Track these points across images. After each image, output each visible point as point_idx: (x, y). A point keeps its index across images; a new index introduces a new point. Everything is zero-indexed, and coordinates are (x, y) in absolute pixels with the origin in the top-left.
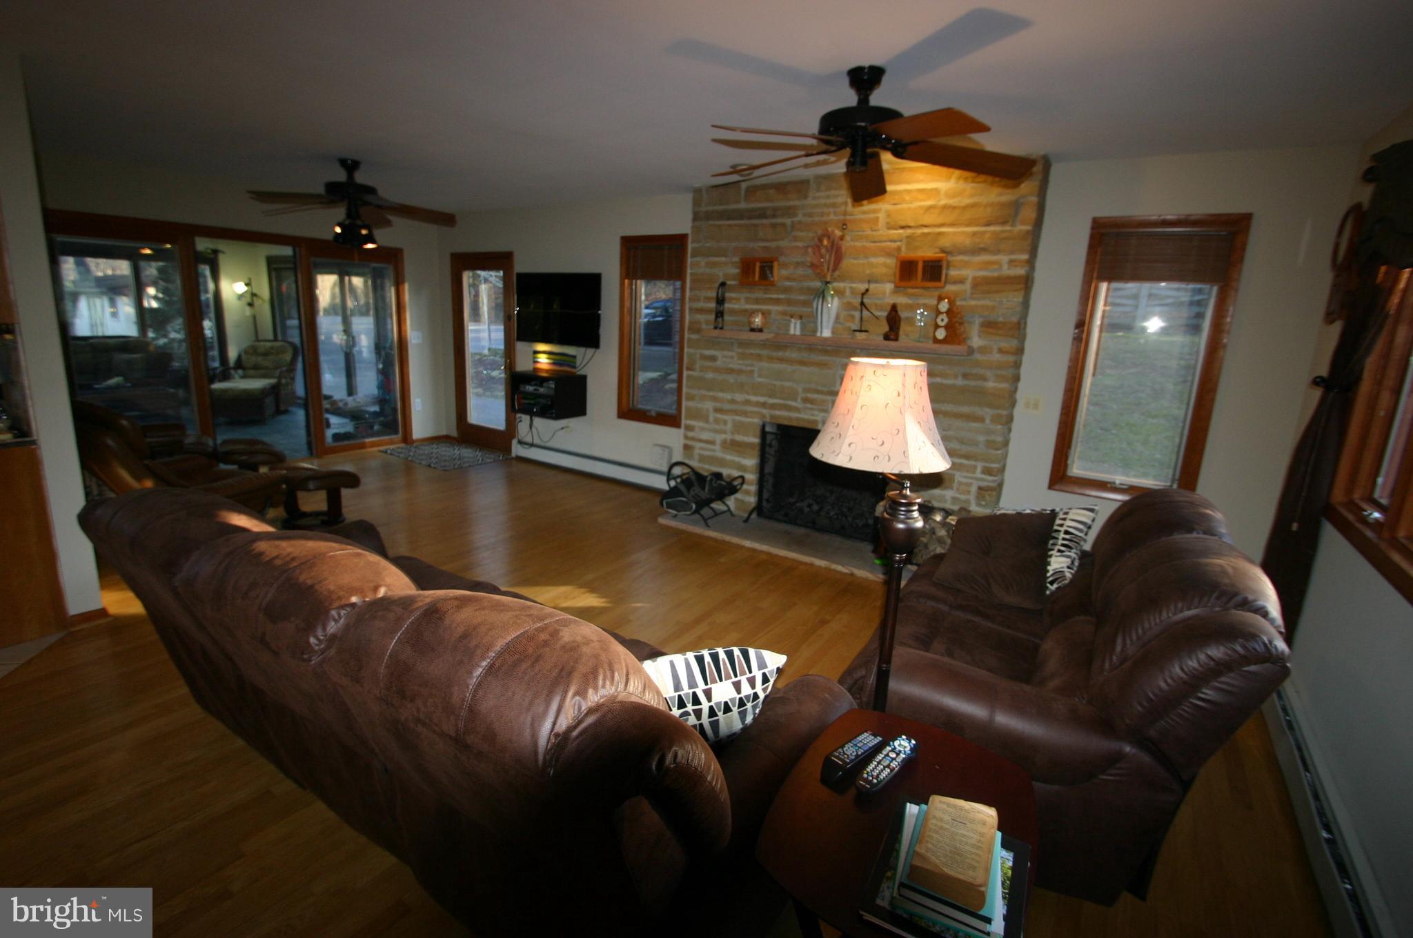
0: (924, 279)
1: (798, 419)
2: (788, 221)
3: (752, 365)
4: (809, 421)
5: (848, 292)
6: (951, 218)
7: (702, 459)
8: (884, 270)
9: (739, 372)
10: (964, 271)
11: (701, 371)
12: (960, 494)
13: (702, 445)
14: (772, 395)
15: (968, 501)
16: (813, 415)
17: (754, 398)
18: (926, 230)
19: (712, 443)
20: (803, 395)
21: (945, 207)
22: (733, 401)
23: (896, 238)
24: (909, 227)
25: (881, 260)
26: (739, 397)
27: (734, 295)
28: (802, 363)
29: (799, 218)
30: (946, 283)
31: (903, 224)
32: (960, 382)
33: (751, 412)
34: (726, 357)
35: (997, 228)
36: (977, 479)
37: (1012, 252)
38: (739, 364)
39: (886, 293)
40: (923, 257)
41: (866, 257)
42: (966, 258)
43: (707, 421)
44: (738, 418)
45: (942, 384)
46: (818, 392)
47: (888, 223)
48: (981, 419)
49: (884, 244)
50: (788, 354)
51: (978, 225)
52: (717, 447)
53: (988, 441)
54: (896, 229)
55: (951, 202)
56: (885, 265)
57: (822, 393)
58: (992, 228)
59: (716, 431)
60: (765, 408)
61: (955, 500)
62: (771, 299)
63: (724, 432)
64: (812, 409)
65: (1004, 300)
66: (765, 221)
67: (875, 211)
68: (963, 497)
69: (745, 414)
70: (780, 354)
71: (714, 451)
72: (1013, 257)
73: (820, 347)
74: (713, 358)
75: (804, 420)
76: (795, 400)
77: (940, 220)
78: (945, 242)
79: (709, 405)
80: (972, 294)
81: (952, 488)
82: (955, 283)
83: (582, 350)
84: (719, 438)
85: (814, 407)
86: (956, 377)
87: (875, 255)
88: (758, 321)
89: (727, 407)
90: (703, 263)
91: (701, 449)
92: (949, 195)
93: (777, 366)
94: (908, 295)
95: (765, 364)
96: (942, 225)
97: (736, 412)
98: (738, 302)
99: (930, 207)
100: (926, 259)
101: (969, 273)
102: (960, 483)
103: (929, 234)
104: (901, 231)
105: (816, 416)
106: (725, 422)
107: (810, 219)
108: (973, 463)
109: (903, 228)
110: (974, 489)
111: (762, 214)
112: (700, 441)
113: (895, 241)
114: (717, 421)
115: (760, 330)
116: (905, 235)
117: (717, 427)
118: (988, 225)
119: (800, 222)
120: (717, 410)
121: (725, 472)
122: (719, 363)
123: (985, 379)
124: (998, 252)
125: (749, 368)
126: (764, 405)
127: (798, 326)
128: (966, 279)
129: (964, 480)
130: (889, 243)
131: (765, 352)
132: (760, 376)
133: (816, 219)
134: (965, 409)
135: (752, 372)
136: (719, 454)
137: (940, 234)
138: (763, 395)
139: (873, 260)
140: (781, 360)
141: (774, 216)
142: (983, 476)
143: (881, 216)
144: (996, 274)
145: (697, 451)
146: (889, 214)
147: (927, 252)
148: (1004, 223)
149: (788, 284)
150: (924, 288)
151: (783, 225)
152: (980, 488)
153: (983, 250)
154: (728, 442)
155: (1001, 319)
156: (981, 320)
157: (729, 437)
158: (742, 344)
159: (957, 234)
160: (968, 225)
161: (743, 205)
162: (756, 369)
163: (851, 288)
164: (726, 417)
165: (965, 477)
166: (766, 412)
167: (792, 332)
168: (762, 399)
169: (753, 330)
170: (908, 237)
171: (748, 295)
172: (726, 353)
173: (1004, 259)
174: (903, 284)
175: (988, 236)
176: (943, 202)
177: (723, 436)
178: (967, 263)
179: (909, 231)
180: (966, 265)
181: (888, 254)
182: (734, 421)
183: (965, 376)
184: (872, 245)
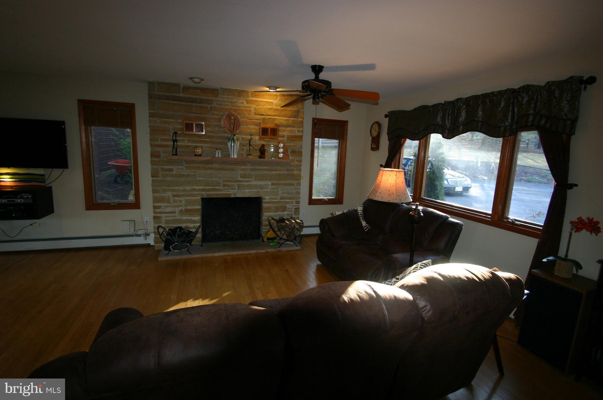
0: (271, 135)
1: (221, 194)
2: (209, 106)
3: (196, 172)
4: (227, 194)
5: (240, 139)
6: (277, 114)
7: (167, 222)
8: (255, 131)
9: (188, 176)
10: (284, 133)
11: (163, 177)
12: (289, 212)
13: (167, 215)
14: (208, 185)
15: (292, 214)
16: (229, 191)
17: (196, 188)
18: (269, 117)
19: (174, 212)
20: (223, 184)
21: (275, 109)
22: (184, 190)
23: (259, 119)
24: (263, 115)
25: (253, 127)
26: (188, 188)
27: (180, 139)
28: (222, 169)
29: (214, 105)
30: (278, 137)
31: (261, 113)
32: (285, 172)
33: (196, 194)
34: (178, 169)
35: (293, 119)
36: (294, 206)
37: (298, 127)
38: (188, 172)
39: (257, 140)
40: (270, 127)
41: (247, 125)
42: (284, 128)
43: (169, 202)
44: (188, 198)
45: (280, 174)
46: (230, 181)
47: (255, 113)
48: (293, 185)
49: (254, 121)
50: (214, 166)
51: (287, 117)
52: (177, 214)
53: (296, 192)
54: (258, 115)
55: (277, 108)
56: (255, 129)
57: (232, 181)
58: (291, 119)
59: (175, 206)
60: (204, 191)
61: (288, 214)
62: (202, 141)
63: (181, 206)
64: (228, 189)
65: (297, 143)
66: (195, 104)
67: (250, 107)
68: (290, 213)
69: (194, 196)
70: (210, 166)
71: (175, 216)
72: (298, 129)
73: (230, 162)
74: (171, 170)
75: (225, 194)
76: (219, 186)
77: (274, 114)
78: (277, 122)
79: (169, 194)
80: (287, 141)
81: (286, 211)
82: (281, 137)
83: (49, 170)
84: (177, 210)
85: (229, 188)
86: (284, 171)
87: (250, 125)
88: (199, 151)
89: (181, 193)
90: (158, 121)
91: (166, 217)
92: (276, 105)
93: (209, 172)
94: (265, 141)
95: (201, 171)
96: (275, 116)
97: (187, 196)
98: (183, 142)
99: (270, 109)
100: (271, 128)
101: (286, 134)
102: (289, 208)
103: (271, 118)
104: (260, 116)
105: (230, 192)
106: (181, 201)
107: (220, 107)
108: (292, 200)
109: (261, 115)
110: (293, 210)
111: (194, 101)
112: (165, 213)
113: (258, 120)
114: (175, 201)
115: (200, 155)
116: (262, 118)
117: (175, 204)
118: (290, 118)
119: (215, 107)
120: (174, 196)
121: (183, 225)
122: (174, 172)
123: (293, 171)
124: (294, 127)
125: (193, 174)
126: (203, 190)
127: (220, 153)
128: (285, 136)
129: (290, 207)
130: (256, 120)
131: (201, 165)
132: (199, 177)
133: (223, 107)
134: (288, 182)
135: (196, 175)
136: (179, 218)
137: (275, 119)
138: (201, 186)
139: (250, 127)
140: (211, 169)
141: (201, 103)
142: (296, 204)
143: (252, 109)
144: (294, 135)
145: (163, 219)
146: (255, 109)
147: (270, 125)
148: (295, 117)
149: (210, 134)
150: (271, 138)
151: (206, 108)
152: (295, 209)
153: (290, 126)
154: (184, 210)
155: (297, 150)
156: (291, 150)
157: (184, 208)
158: (187, 162)
159: (281, 120)
160: (284, 117)
161: (182, 95)
162: (197, 174)
163: (242, 137)
164: (180, 199)
165: (290, 206)
166: (203, 193)
167: (217, 156)
168: (202, 188)
169: (196, 155)
170: (263, 119)
171: (190, 139)
172: (178, 167)
173: (296, 129)
174: (263, 136)
175: (290, 121)
176: (274, 107)
177: (180, 208)
178: (284, 130)
179: (263, 117)
180: (284, 131)
181: (256, 124)
182: (186, 200)
183: (287, 170)
184: (249, 120)
